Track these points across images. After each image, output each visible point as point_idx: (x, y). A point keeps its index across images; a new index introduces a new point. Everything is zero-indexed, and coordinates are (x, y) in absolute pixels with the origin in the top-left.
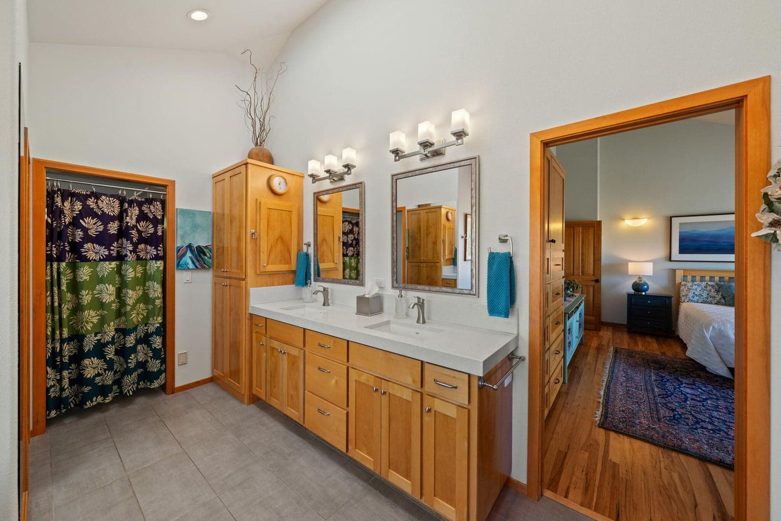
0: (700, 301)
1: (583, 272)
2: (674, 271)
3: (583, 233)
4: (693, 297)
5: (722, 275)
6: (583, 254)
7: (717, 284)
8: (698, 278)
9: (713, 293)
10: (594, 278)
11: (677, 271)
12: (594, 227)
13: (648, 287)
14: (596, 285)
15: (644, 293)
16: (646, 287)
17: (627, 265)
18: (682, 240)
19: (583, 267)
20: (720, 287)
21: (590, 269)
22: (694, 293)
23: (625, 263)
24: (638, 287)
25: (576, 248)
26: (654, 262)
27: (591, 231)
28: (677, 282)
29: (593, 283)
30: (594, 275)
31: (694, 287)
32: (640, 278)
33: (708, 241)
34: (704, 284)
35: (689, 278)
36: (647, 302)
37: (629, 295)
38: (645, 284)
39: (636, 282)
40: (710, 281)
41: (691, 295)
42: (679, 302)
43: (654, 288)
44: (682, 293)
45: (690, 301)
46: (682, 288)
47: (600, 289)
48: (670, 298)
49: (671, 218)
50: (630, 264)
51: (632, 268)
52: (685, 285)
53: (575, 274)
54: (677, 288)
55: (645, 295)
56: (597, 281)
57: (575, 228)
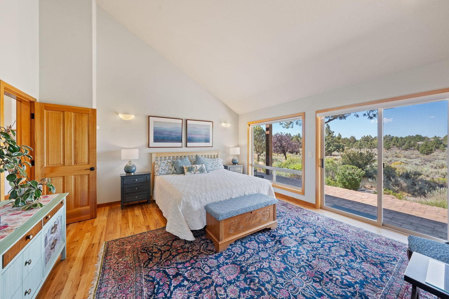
0: (165, 174)
1: (76, 162)
2: (151, 154)
3: (75, 118)
4: (161, 171)
5: (174, 155)
6: (75, 142)
7: (172, 161)
8: (163, 158)
9: (171, 168)
10: (89, 167)
11: (152, 154)
12: (89, 114)
13: (136, 168)
14: (92, 173)
15: (133, 174)
16: (134, 168)
17: (121, 151)
18: (155, 133)
19: (76, 156)
20: (174, 163)
21: (84, 158)
22: (162, 168)
23: (119, 150)
24: (128, 170)
25: (67, 136)
26: (140, 148)
27: (85, 118)
28: (153, 162)
29: (88, 172)
30: (89, 163)
31: (162, 164)
32: (130, 161)
33: (168, 134)
34: (166, 162)
35: (159, 158)
36: (135, 180)
37: (122, 178)
38: (134, 166)
39: (127, 165)
40: (169, 160)
41: (160, 170)
42: (154, 176)
43: (140, 168)
44: (156, 169)
45: (160, 174)
46: (156, 166)
47: (95, 177)
48: (149, 174)
49: (149, 116)
50: (123, 151)
51: (124, 153)
52: (157, 164)
53: (65, 165)
54: (153, 166)
55: (134, 175)
56: (92, 169)
57: (65, 113)
